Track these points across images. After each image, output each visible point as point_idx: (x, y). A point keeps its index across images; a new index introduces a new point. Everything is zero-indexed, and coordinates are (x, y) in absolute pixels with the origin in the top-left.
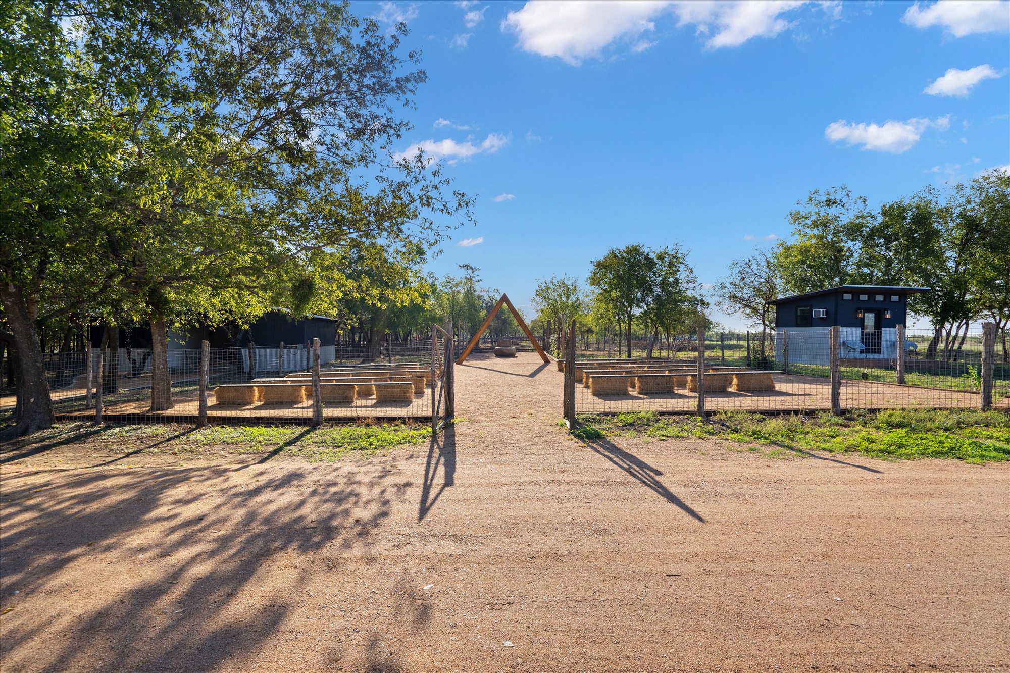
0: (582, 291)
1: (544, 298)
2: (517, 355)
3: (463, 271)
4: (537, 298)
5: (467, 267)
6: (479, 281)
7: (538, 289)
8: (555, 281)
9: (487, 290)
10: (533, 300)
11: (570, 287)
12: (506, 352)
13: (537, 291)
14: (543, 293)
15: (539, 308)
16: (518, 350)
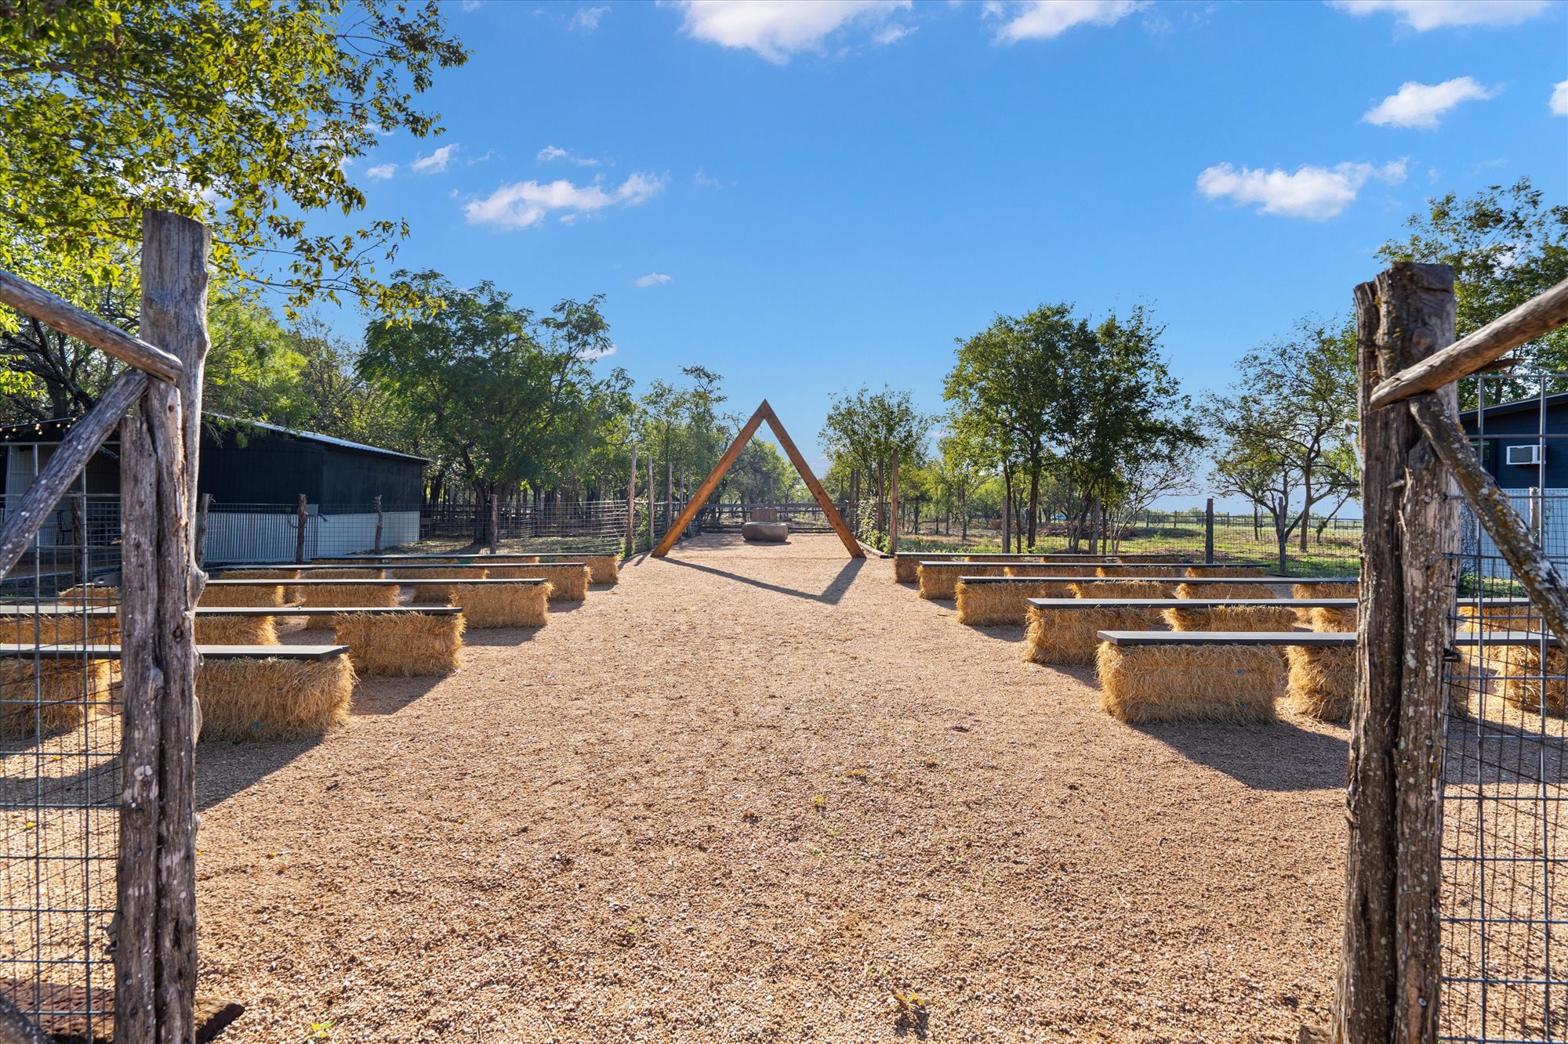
0: (917, 419)
1: (845, 430)
2: (790, 538)
3: (691, 378)
4: (830, 432)
5: (698, 372)
6: (719, 399)
7: (832, 412)
8: (866, 399)
9: (735, 416)
10: (822, 435)
11: (896, 410)
12: (768, 532)
13: (830, 418)
14: (843, 421)
15: (833, 449)
16: (792, 530)
